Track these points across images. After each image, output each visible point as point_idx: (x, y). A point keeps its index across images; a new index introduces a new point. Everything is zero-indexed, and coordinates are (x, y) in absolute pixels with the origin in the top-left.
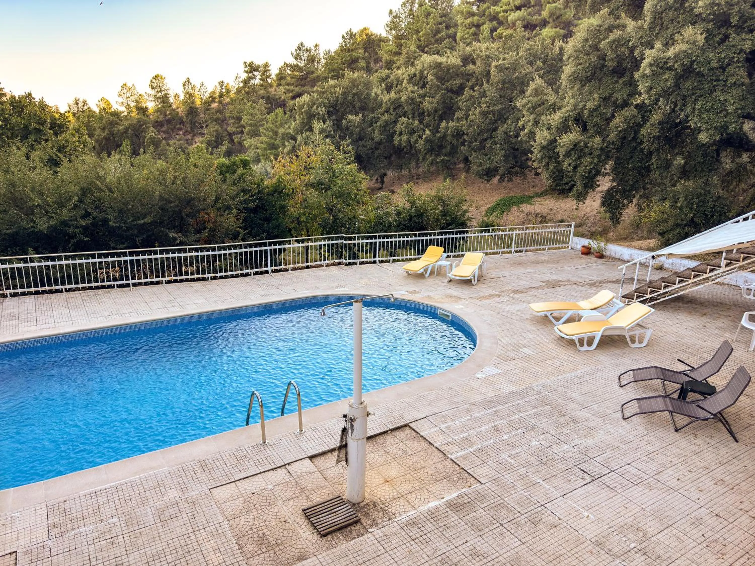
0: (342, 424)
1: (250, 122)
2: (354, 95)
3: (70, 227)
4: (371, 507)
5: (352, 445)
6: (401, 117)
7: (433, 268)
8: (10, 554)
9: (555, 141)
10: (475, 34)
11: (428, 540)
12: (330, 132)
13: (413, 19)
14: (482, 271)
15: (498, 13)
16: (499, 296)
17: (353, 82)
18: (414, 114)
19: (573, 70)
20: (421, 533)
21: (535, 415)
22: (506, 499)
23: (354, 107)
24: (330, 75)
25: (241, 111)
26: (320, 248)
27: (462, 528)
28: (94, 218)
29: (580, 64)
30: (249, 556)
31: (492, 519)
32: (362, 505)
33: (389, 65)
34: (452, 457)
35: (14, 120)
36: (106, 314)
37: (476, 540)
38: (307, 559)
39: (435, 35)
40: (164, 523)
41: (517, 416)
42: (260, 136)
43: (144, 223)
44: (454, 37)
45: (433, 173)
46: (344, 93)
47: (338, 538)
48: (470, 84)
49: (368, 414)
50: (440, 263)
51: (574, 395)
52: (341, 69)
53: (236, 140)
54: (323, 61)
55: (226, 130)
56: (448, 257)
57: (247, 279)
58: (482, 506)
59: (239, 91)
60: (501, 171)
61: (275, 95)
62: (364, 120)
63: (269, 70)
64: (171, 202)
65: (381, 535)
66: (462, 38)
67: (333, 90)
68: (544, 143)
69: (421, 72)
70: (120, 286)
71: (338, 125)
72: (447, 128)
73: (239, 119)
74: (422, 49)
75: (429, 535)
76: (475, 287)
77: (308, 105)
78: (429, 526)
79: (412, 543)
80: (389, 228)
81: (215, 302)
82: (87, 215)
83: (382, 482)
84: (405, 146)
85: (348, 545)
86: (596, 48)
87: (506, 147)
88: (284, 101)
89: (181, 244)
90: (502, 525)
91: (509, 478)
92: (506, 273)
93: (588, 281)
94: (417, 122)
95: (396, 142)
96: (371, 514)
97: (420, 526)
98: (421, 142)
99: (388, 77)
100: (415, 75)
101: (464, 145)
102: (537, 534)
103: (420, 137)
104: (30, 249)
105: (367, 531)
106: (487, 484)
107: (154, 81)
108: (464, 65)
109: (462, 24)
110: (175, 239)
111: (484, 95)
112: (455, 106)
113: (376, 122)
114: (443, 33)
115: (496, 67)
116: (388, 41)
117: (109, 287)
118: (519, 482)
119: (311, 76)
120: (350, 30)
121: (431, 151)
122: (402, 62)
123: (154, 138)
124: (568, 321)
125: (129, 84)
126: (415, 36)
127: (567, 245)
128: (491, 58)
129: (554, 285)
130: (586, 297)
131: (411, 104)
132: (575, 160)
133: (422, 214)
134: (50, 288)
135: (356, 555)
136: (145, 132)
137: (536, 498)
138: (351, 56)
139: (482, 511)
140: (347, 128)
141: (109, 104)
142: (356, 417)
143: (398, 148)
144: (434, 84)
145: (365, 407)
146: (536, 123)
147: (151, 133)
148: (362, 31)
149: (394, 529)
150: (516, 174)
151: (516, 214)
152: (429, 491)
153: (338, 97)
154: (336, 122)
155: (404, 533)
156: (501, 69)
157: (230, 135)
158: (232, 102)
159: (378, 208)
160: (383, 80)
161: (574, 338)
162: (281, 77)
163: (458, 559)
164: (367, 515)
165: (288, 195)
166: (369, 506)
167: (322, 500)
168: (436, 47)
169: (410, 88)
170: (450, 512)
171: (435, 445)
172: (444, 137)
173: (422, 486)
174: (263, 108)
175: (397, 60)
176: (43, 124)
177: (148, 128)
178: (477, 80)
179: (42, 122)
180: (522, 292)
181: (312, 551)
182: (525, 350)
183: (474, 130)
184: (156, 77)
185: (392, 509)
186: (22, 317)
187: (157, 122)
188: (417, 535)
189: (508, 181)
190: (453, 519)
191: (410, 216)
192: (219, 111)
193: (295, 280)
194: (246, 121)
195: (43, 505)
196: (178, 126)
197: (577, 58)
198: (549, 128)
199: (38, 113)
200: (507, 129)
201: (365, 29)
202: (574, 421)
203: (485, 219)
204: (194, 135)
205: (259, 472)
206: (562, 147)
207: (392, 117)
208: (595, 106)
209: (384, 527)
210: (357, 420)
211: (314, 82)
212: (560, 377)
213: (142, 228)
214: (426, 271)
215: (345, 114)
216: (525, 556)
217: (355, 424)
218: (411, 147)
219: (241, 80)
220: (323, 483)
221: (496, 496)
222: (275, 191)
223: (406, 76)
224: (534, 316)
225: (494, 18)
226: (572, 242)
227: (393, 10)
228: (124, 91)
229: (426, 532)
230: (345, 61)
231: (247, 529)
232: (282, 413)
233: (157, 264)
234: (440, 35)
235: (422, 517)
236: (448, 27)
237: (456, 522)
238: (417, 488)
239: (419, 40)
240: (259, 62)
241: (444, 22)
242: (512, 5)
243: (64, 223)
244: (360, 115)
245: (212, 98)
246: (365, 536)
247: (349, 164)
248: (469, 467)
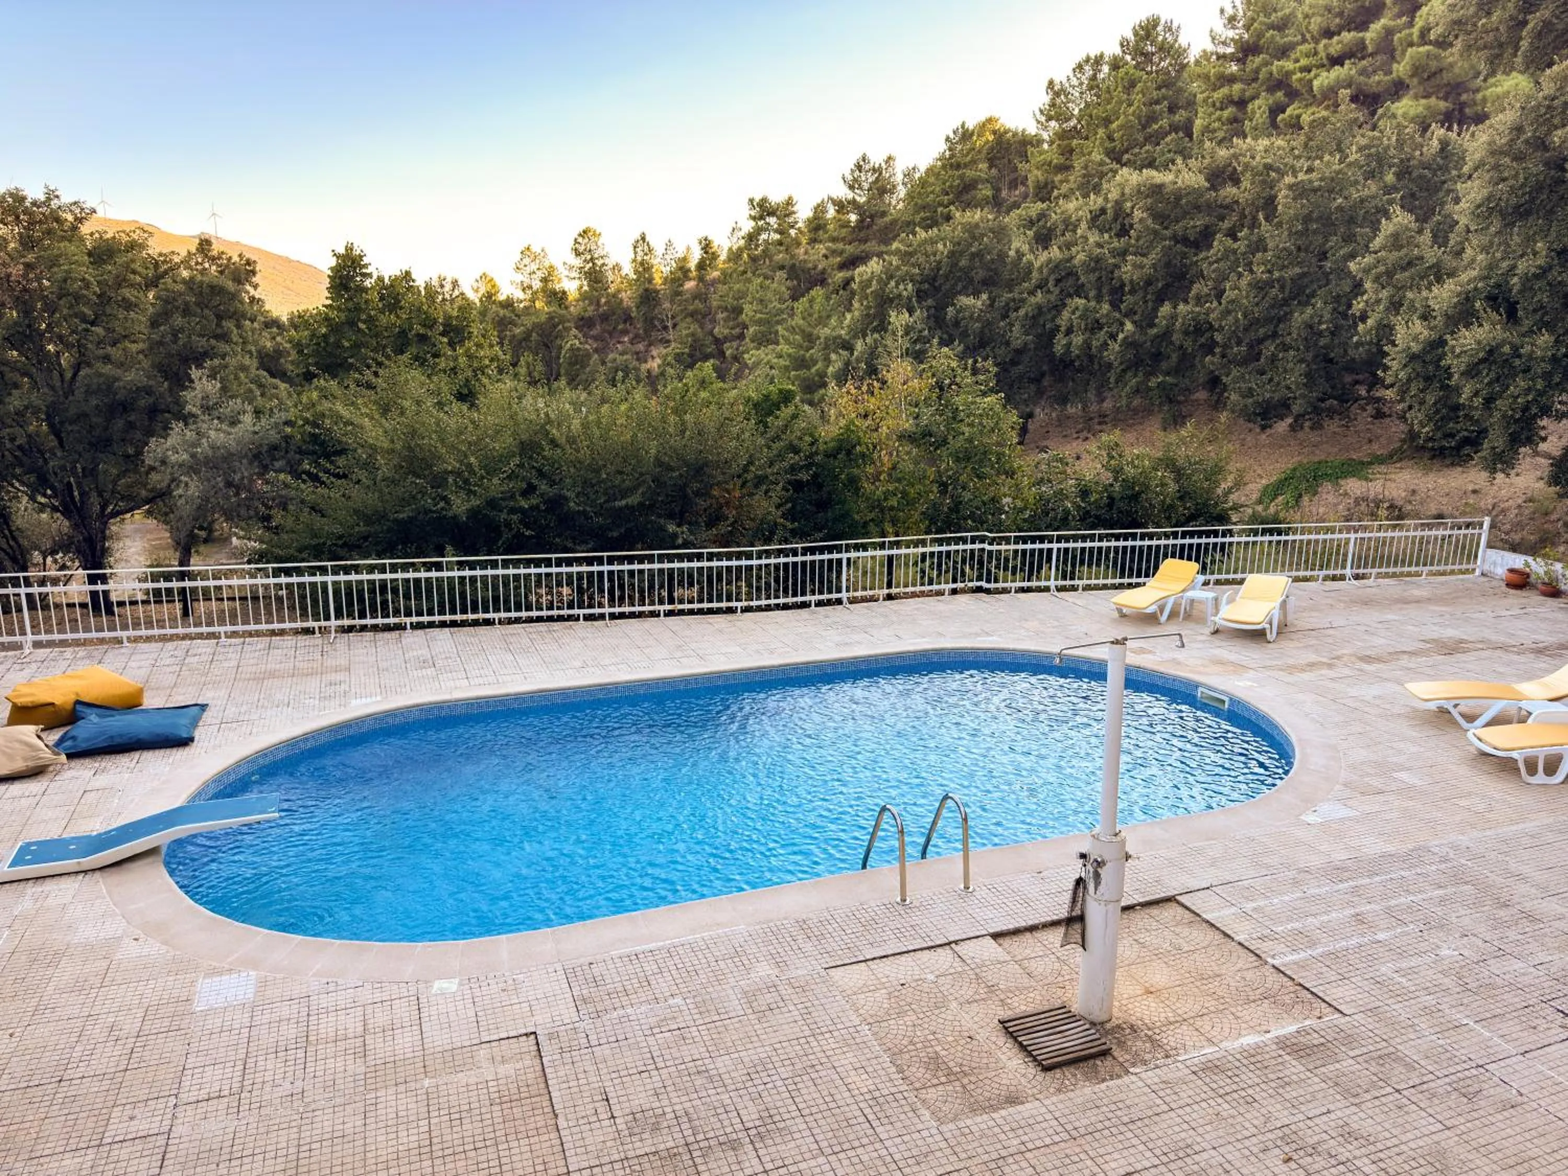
0: (1076, 870)
1: (759, 315)
2: (973, 256)
3: (501, 511)
4: (1128, 1031)
5: (1095, 912)
6: (1071, 296)
7: (1177, 605)
8: (526, 1035)
9: (1442, 343)
10: (1234, 120)
11: (1249, 1099)
12: (920, 331)
13: (1098, 97)
14: (1285, 616)
15: (1289, 74)
16: (1330, 666)
17: (972, 230)
18: (1099, 290)
19: (1485, 192)
20: (1235, 1087)
21: (1442, 901)
22: (1399, 1047)
23: (971, 280)
24: (917, 219)
25: (741, 295)
26: (923, 559)
27: (1317, 1088)
28: (542, 495)
29: (1504, 180)
30: (917, 1085)
31: (1375, 1079)
32: (1108, 1026)
33: (1044, 192)
34: (1276, 962)
35: (384, 320)
36: (578, 664)
37: (1348, 1112)
38: (1023, 1103)
39: (1144, 127)
40: (761, 1015)
41: (1403, 900)
42: (777, 343)
43: (627, 506)
44: (1188, 131)
45: (1135, 411)
46: (952, 254)
47: (1075, 1075)
48: (1226, 225)
49: (1128, 857)
50: (1190, 594)
51: (1525, 869)
52: (941, 204)
53: (728, 353)
54: (902, 192)
55: (711, 333)
56: (1206, 583)
57: (803, 613)
58: (1352, 1054)
59: (735, 256)
60: (1296, 408)
61: (805, 261)
62: (991, 305)
63: (794, 213)
64: (672, 469)
65: (1156, 1080)
66: (1207, 129)
67: (929, 248)
68: (1415, 348)
69: (1118, 204)
70: (588, 618)
71: (937, 320)
72: (1174, 317)
73: (738, 311)
74: (1116, 156)
75: (1250, 1091)
76: (1270, 645)
77: (880, 280)
78: (1249, 1077)
79: (1220, 1100)
80: (1064, 523)
81: (758, 652)
82: (530, 490)
83: (1139, 992)
84: (1078, 357)
85: (1096, 1090)
86: (1541, 144)
87: (1310, 356)
88: (824, 271)
89: (685, 545)
90: (1398, 1091)
91: (1399, 1011)
92: (1339, 621)
93: (1528, 643)
94: (1106, 307)
95: (1058, 349)
96: (1129, 1043)
97: (1230, 1073)
98: (1115, 347)
99: (1042, 216)
100: (1103, 211)
101: (1214, 354)
102: (1475, 1115)
103: (1113, 337)
104: (449, 548)
105: (1127, 1072)
106: (1355, 1017)
107: (580, 240)
108: (1213, 187)
109: (1205, 101)
110: (675, 536)
111: (1259, 246)
112: (1193, 271)
113: (1016, 310)
114: (1164, 122)
115: (1290, 187)
116: (1040, 142)
117: (570, 618)
118: (1423, 1019)
119: (881, 222)
120: (963, 126)
121: (1134, 365)
122: (1073, 186)
123: (578, 349)
124: (1495, 722)
125: (536, 248)
126: (1101, 132)
127: (1471, 566)
128: (1277, 170)
129: (1452, 648)
130: (1530, 676)
131: (1094, 270)
132: (1490, 384)
133: (1139, 493)
134: (475, 616)
135: (1113, 1107)
136: (562, 338)
137: (1463, 1051)
138: (961, 177)
139: (1351, 1061)
140: (957, 323)
141: (493, 286)
142: (1106, 858)
143: (1061, 360)
144: (1147, 228)
145: (1123, 842)
146: (1395, 306)
147: (573, 340)
148: (983, 126)
149: (1180, 1074)
150: (1331, 412)
151: (1331, 498)
152: (1237, 1018)
153: (939, 262)
154: (933, 311)
155: (1199, 1082)
156: (1300, 191)
157: (718, 342)
158: (726, 277)
159: (1040, 482)
160: (1031, 223)
161: (1515, 755)
162: (817, 224)
163: (1316, 1138)
164: (1121, 1044)
165: (863, 455)
166: (1123, 1029)
167: (1030, 1009)
168: (1147, 152)
169: (1093, 238)
170: (1287, 1058)
171: (1237, 938)
172: (1166, 334)
173: (1222, 1007)
174: (784, 289)
175: (1061, 182)
176: (431, 327)
177: (568, 329)
178: (1243, 216)
179: (430, 323)
180: (1379, 660)
181: (1030, 1092)
182: (1403, 775)
183: (1237, 320)
184: (585, 233)
185: (1170, 1039)
186: (439, 663)
187: (582, 319)
188: (1228, 1089)
189: (1312, 428)
190: (1293, 1070)
191: (1112, 499)
192: (697, 296)
193: (895, 619)
194: (751, 314)
195: (559, 967)
196: (620, 327)
197: (1496, 167)
198: (1424, 317)
199: (425, 307)
200: (1312, 317)
201: (990, 120)
202: (1531, 917)
203: (1260, 508)
204: (650, 345)
205: (905, 949)
206: (1458, 356)
207: (1053, 298)
208: (1540, 267)
209: (1157, 1067)
210: (1108, 865)
211: (888, 234)
212: (1488, 833)
213: (619, 515)
214: (1162, 608)
215: (953, 294)
216: (1454, 1150)
217: (1103, 872)
218: (1091, 358)
219: (742, 233)
220: (1026, 981)
221: (1378, 1039)
222: (839, 450)
223: (1084, 214)
224: (1415, 710)
225: (1280, 84)
226: (1483, 561)
227: (1057, 81)
228: (527, 261)
229: (1242, 1085)
230: (951, 187)
231: (905, 1042)
232: (924, 854)
233: (641, 581)
234: (1155, 127)
235: (1230, 1058)
236: (1172, 110)
237: (1303, 1076)
238: (1212, 1009)
239: (1110, 138)
240: (776, 198)
241: (1164, 98)
242: (1322, 54)
243: (492, 503)
244: (984, 296)
245: (682, 270)
246: (1126, 1079)
247: (984, 394)
248: (1315, 983)
